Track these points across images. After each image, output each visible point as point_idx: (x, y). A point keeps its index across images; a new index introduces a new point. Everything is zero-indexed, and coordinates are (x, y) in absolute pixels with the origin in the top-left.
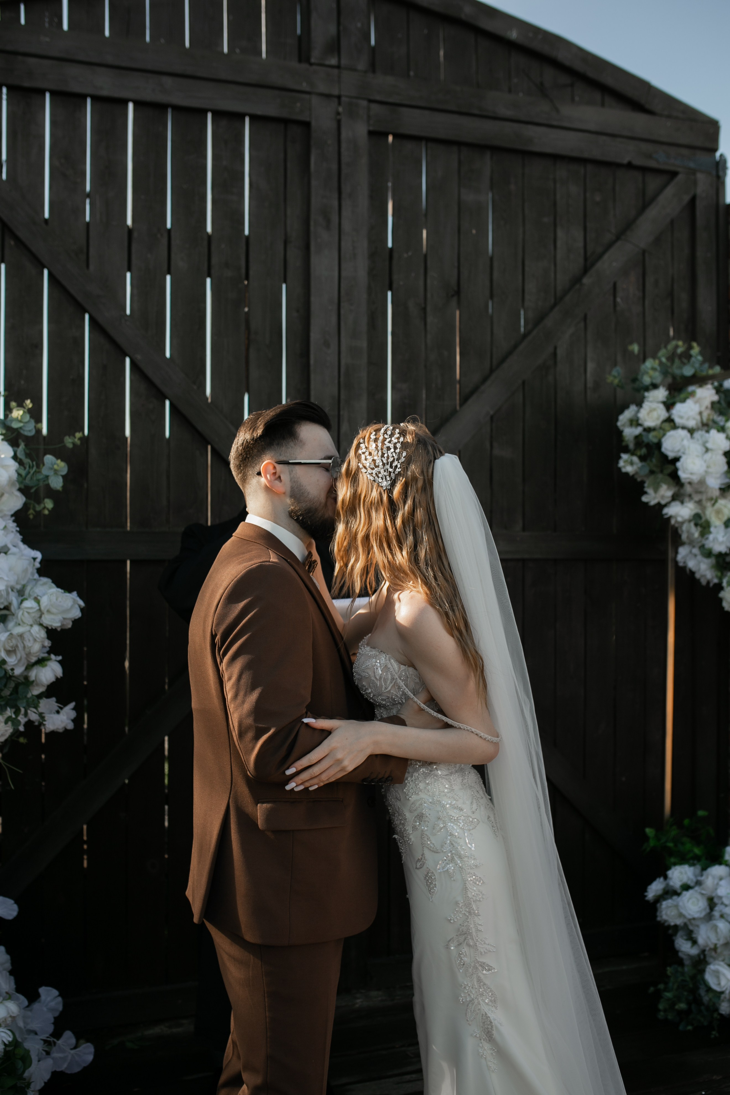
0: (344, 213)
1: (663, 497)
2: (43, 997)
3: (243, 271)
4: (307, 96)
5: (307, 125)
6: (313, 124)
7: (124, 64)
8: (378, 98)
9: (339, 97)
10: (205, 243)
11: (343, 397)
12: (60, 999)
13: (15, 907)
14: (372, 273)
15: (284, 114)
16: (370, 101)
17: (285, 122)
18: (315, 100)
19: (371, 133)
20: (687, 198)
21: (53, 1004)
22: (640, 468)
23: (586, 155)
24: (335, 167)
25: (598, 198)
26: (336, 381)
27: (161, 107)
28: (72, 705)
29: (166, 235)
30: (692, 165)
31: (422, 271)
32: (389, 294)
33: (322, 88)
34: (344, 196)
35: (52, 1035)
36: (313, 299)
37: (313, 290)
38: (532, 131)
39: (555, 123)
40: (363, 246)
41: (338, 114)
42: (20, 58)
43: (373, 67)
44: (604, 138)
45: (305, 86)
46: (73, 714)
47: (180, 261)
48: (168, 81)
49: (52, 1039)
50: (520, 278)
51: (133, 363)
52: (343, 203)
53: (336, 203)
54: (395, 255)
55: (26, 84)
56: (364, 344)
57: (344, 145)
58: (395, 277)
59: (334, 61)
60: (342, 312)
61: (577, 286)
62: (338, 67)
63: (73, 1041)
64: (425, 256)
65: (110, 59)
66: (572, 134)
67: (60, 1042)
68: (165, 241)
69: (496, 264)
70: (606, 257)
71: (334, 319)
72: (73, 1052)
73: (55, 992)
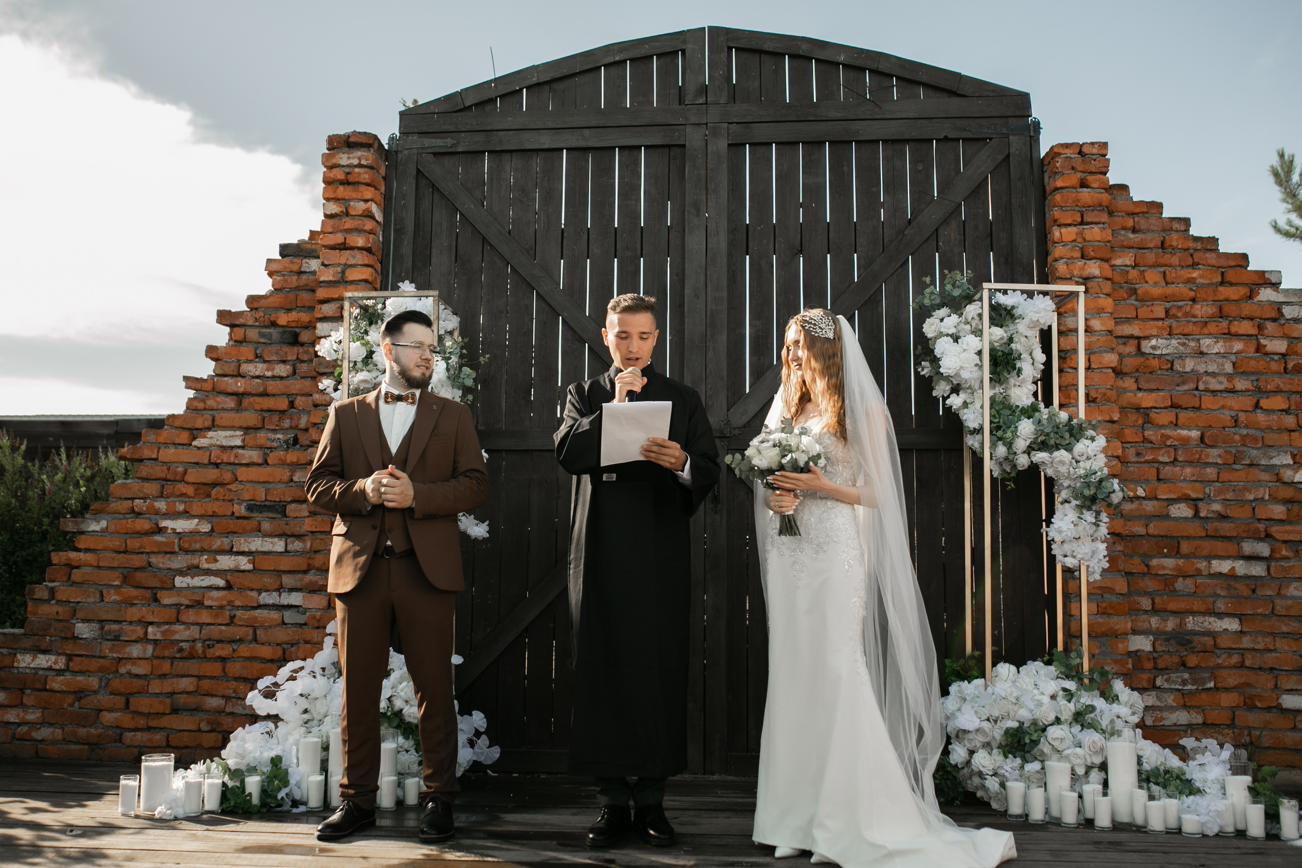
0: (709, 204)
1: (944, 391)
2: (474, 717)
3: (639, 251)
4: (683, 127)
5: (684, 146)
6: (687, 145)
7: (558, 127)
8: (735, 120)
9: (706, 124)
10: (613, 235)
11: (708, 333)
12: (485, 720)
13: (463, 660)
14: (731, 244)
15: (667, 142)
16: (729, 123)
17: (669, 146)
18: (689, 129)
19: (729, 145)
20: (1000, 158)
21: (480, 722)
22: (931, 371)
23: (906, 137)
24: (703, 172)
25: (920, 168)
26: (704, 322)
27: (586, 150)
28: (487, 523)
29: (586, 232)
30: (1004, 131)
31: (772, 238)
32: (748, 257)
33: (694, 119)
34: (709, 191)
35: (474, 735)
36: (686, 266)
37: (686, 260)
38: (858, 125)
39: (879, 117)
40: (724, 225)
41: (706, 136)
42: (495, 133)
43: (733, 98)
44: (922, 121)
45: (682, 121)
46: (487, 528)
47: (595, 249)
48: (587, 132)
49: (474, 739)
50: (854, 235)
51: (563, 319)
52: (709, 197)
53: (705, 197)
54: (751, 229)
55: (498, 149)
56: (725, 294)
57: (709, 156)
58: (750, 244)
59: (701, 101)
60: (708, 273)
61: (900, 237)
62: (706, 103)
63: (487, 742)
64: (775, 227)
65: (550, 125)
66: (893, 121)
67: (479, 741)
68: (585, 237)
69: (831, 228)
70: (926, 211)
71: (702, 278)
72: (487, 750)
73: (482, 715)
